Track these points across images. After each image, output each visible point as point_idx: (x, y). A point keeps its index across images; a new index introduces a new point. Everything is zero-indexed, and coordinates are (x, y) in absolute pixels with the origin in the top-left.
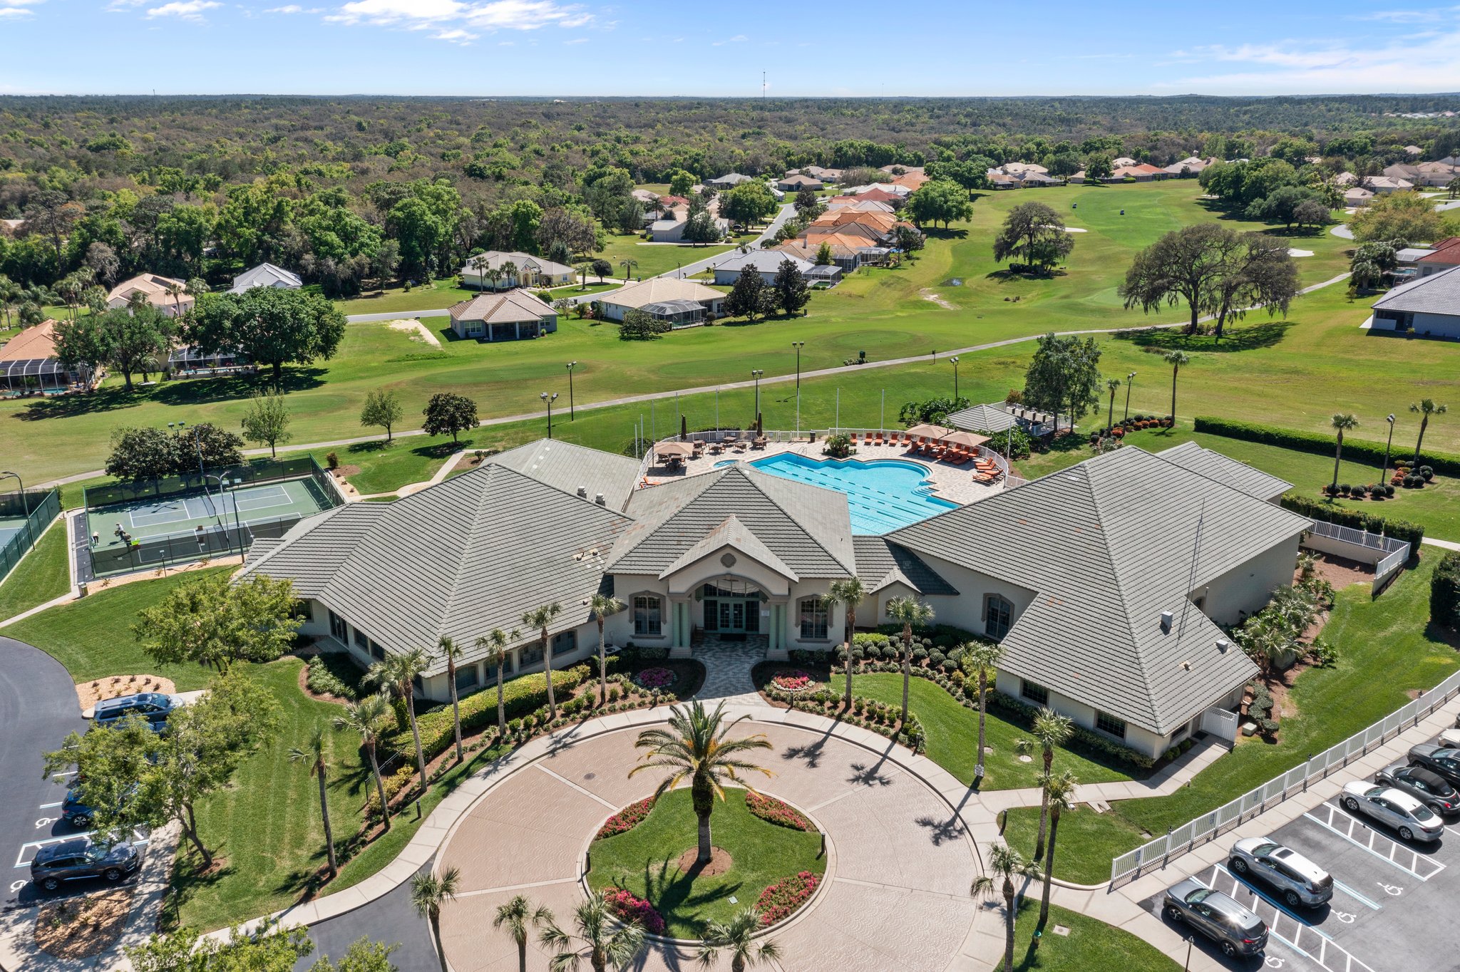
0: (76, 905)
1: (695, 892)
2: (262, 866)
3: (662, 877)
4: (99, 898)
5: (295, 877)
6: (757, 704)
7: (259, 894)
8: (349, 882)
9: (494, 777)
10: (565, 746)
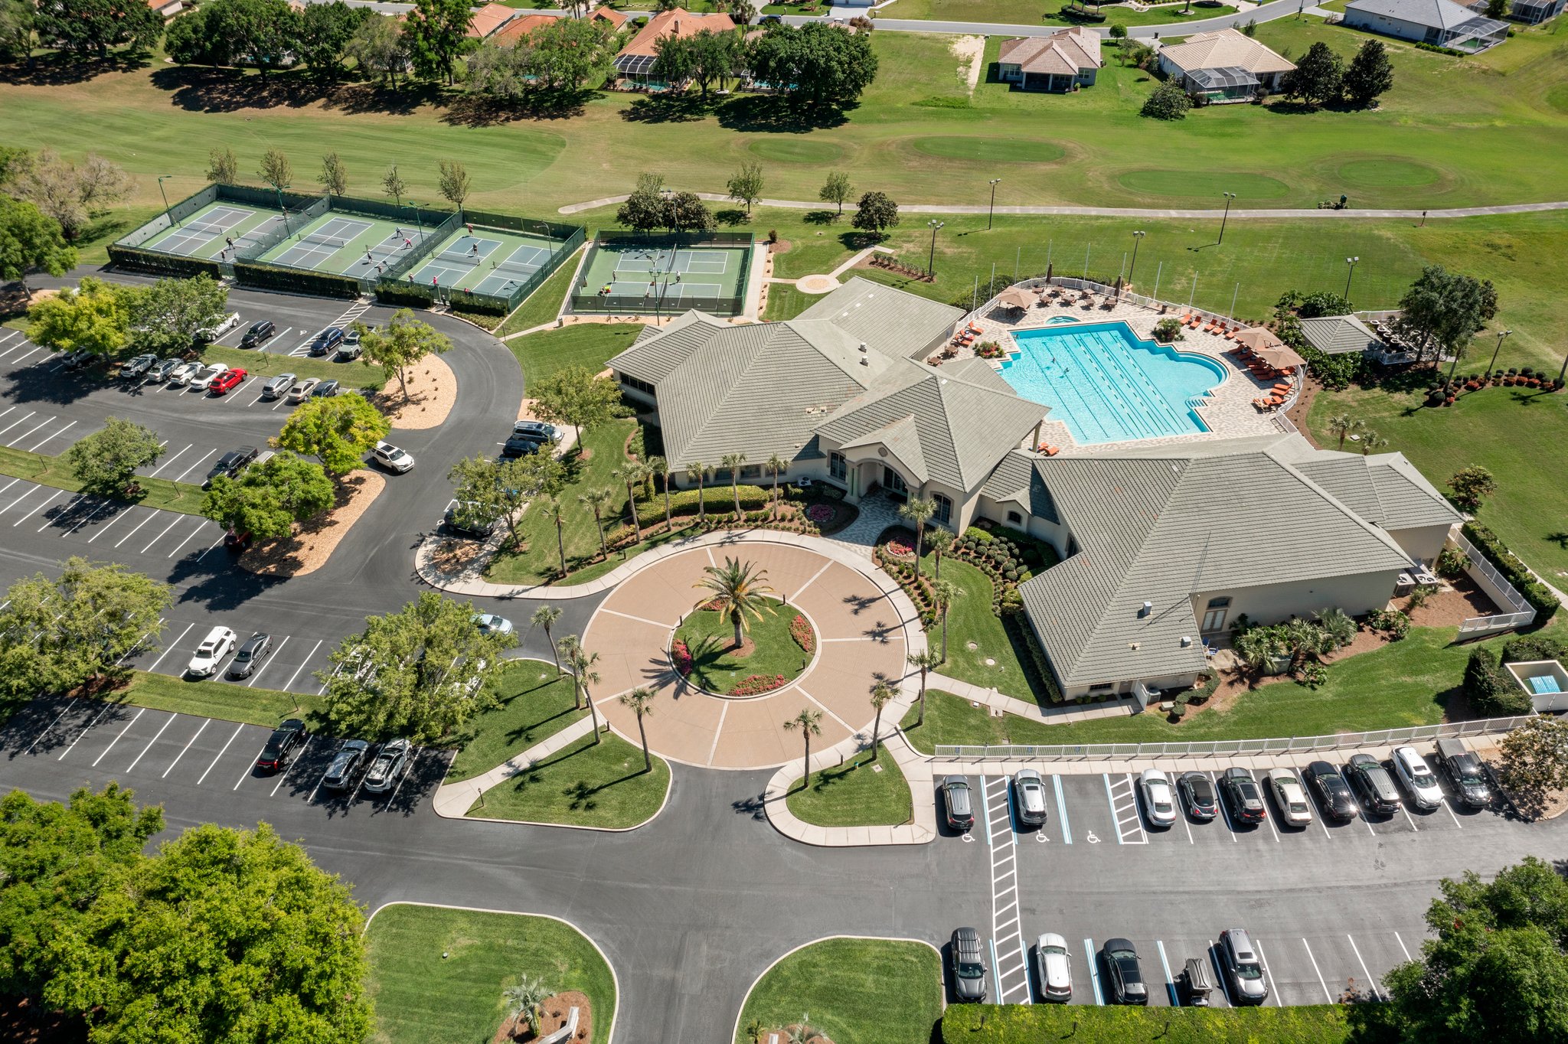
0: (457, 543)
1: (719, 662)
2: (540, 556)
3: (710, 646)
4: (467, 544)
5: (549, 569)
6: (865, 556)
7: (529, 572)
8: (570, 583)
9: (680, 548)
10: (732, 542)
